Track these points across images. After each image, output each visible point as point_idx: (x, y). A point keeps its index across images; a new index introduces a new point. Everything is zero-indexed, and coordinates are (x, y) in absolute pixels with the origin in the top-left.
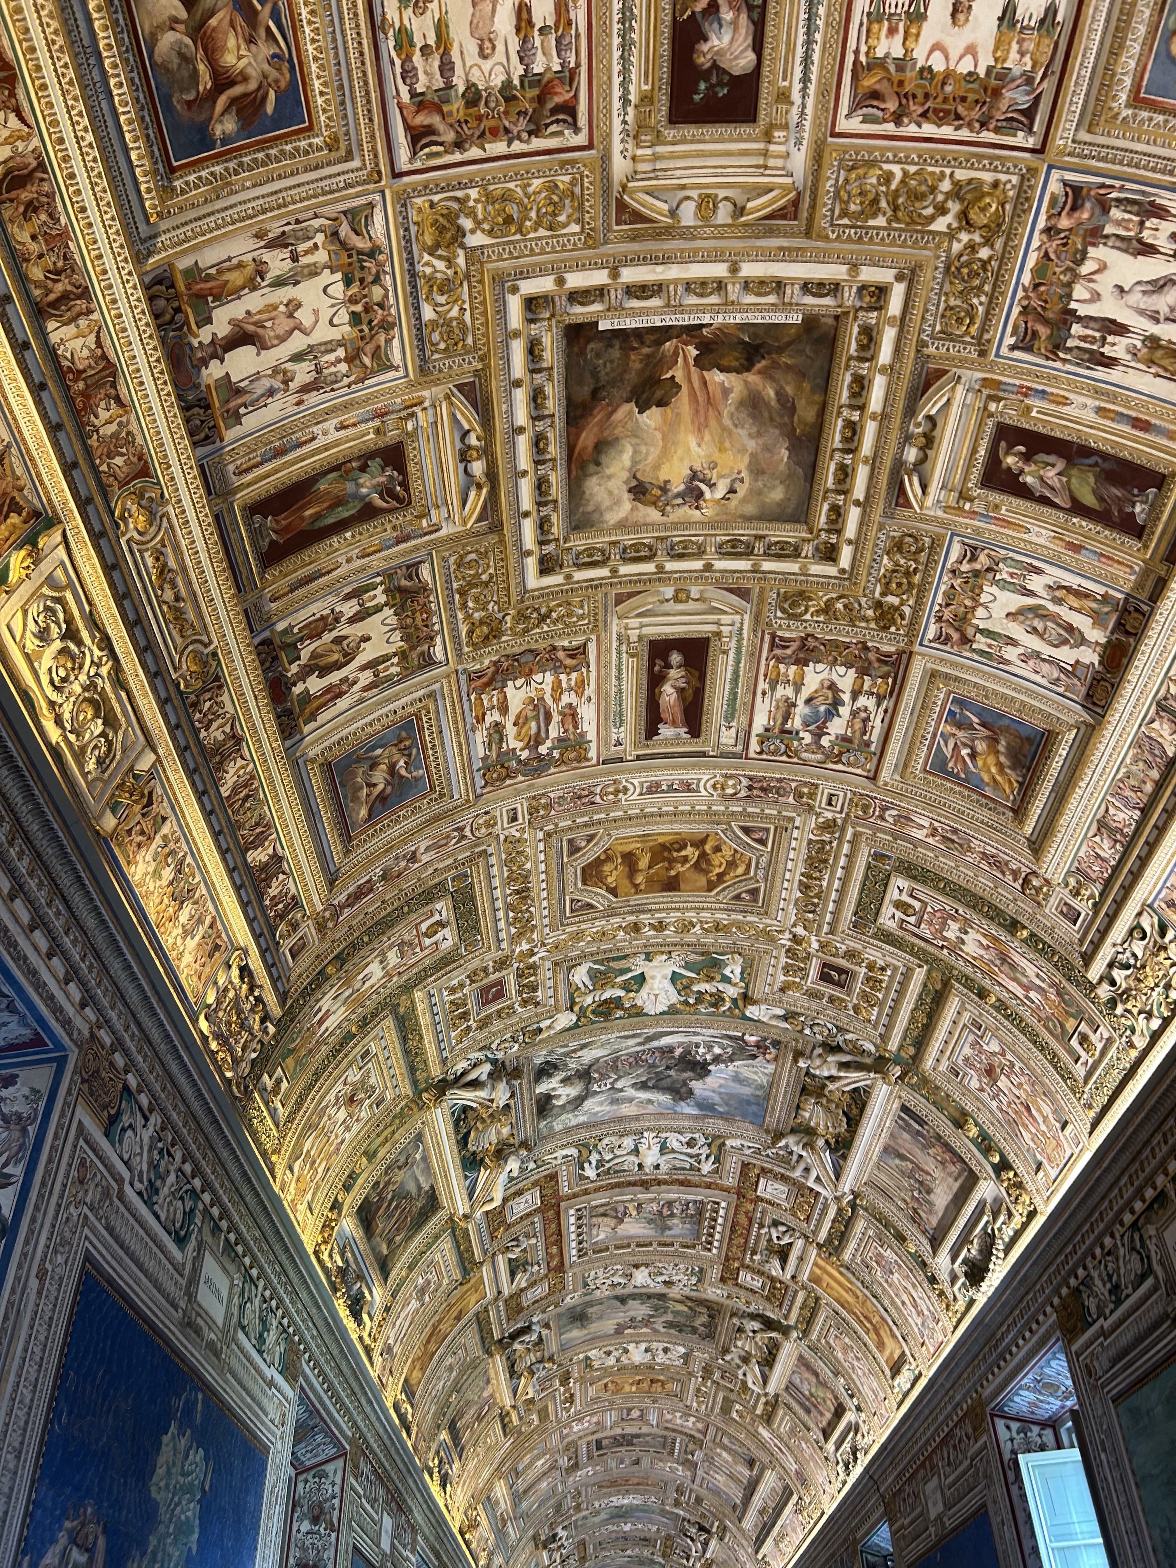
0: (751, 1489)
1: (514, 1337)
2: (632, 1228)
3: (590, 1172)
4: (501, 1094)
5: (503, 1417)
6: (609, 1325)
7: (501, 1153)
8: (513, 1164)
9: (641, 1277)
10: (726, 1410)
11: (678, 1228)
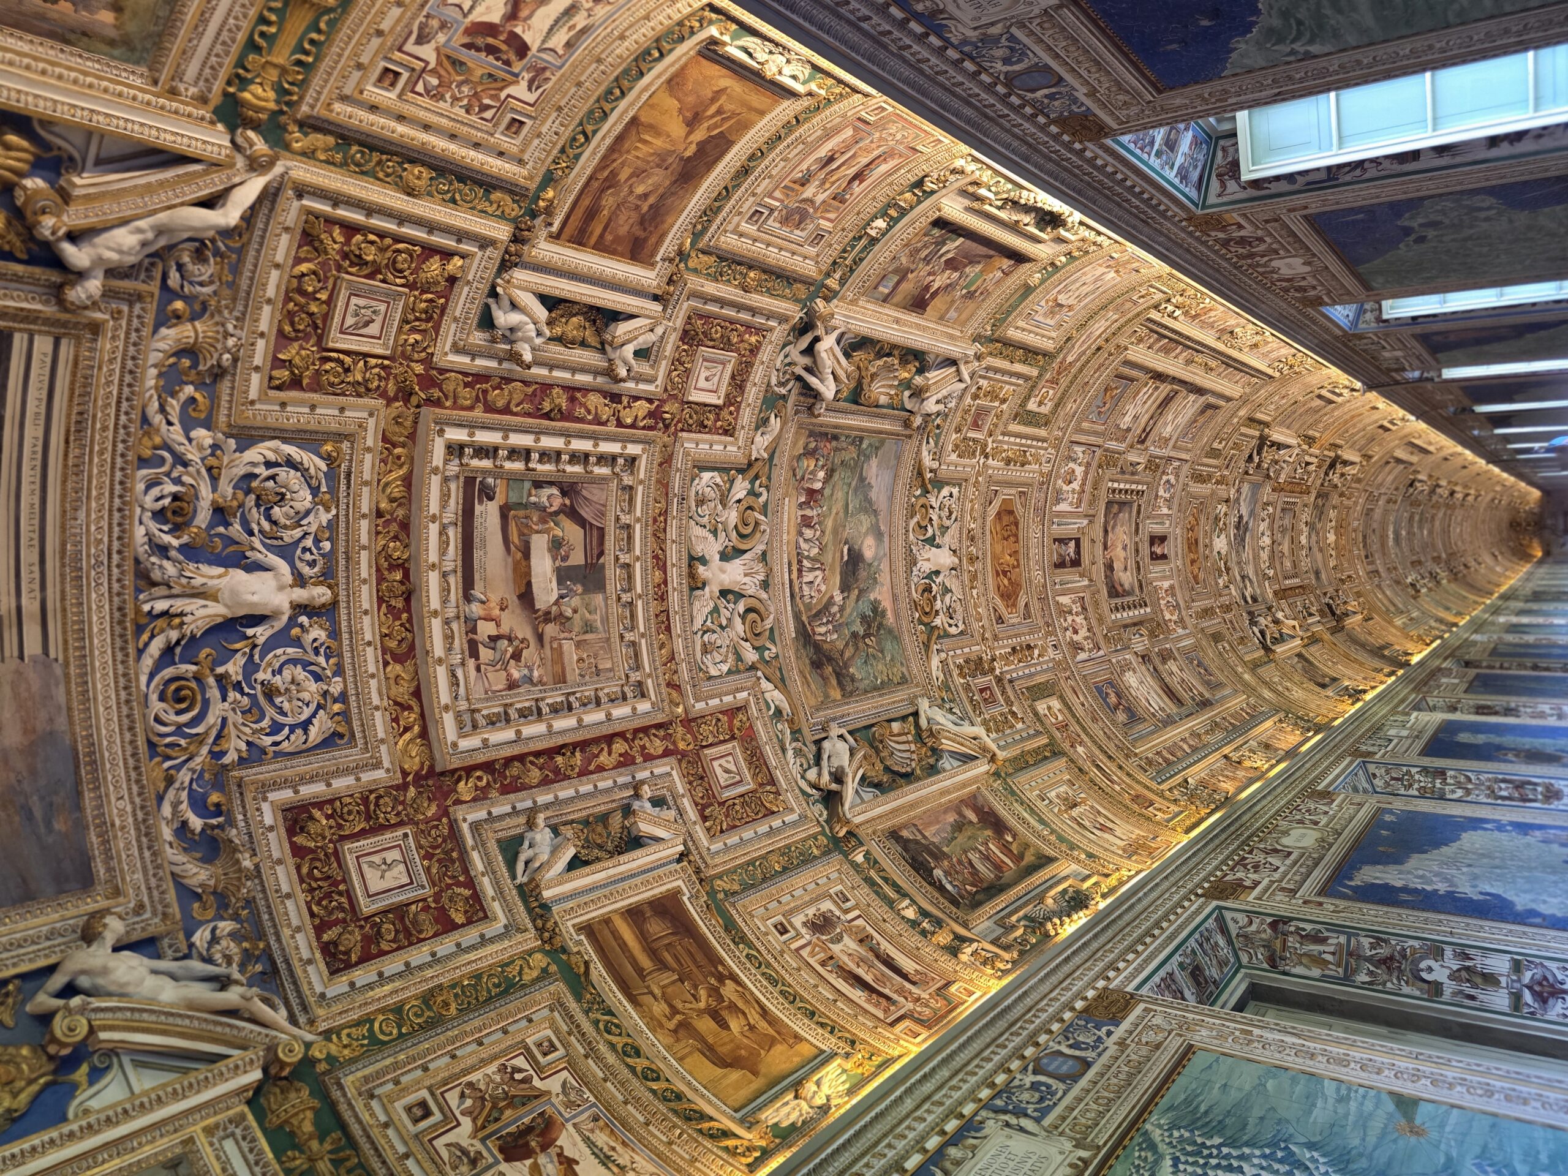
0: (1399, 461)
1: (1333, 614)
2: (1286, 547)
3: (1271, 573)
4: (1262, 620)
5: (1367, 619)
6: (1319, 556)
7: (1276, 622)
8: (1280, 615)
9: (1304, 540)
10: (1359, 481)
11: (1287, 522)
